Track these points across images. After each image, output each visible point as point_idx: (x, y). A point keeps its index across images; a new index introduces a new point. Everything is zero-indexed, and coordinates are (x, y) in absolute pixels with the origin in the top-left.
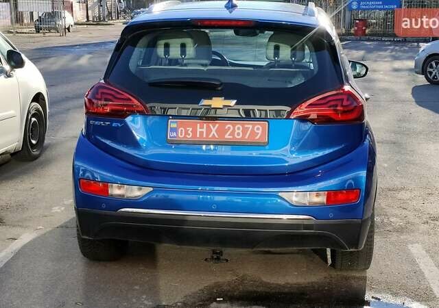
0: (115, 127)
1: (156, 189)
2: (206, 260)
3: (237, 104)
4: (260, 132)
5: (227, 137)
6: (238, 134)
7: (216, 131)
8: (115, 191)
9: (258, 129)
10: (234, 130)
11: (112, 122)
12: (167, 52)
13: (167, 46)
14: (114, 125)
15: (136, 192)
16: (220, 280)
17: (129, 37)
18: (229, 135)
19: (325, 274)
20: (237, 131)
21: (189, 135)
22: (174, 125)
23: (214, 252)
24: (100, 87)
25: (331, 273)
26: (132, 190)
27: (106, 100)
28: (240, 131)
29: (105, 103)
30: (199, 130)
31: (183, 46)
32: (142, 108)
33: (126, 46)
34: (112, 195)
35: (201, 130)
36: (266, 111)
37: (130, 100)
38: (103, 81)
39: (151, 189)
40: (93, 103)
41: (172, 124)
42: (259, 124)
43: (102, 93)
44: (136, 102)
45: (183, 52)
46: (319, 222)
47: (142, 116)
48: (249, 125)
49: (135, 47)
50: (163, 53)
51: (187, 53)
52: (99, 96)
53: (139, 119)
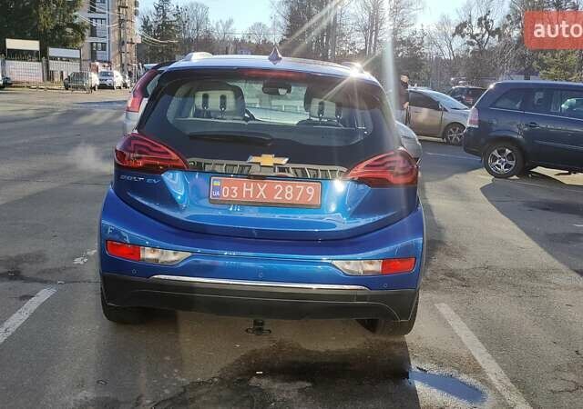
0: (149, 184)
1: (195, 255)
2: (247, 331)
3: (288, 162)
4: (312, 193)
5: (276, 198)
6: (289, 195)
7: (264, 191)
8: (148, 254)
9: (310, 190)
10: (284, 191)
11: (146, 178)
12: (205, 103)
13: (206, 97)
14: (148, 180)
15: (171, 257)
16: (257, 347)
17: (167, 85)
18: (279, 196)
19: (363, 339)
20: (287, 192)
21: (234, 194)
22: (217, 184)
23: (256, 323)
24: (133, 137)
25: (369, 337)
26: (167, 255)
27: (140, 152)
28: (291, 192)
29: (137, 155)
30: (245, 189)
31: (223, 98)
32: (181, 163)
33: (163, 93)
34: (143, 260)
35: (248, 190)
36: (317, 170)
37: (168, 154)
38: (136, 132)
39: (190, 254)
40: (125, 155)
41: (216, 182)
42: (311, 185)
43: (135, 145)
44: (174, 156)
45: (223, 104)
46: (373, 292)
47: (180, 172)
48: (301, 186)
49: (173, 95)
50: (201, 104)
51: (228, 105)
52: (132, 148)
53: (178, 175)
